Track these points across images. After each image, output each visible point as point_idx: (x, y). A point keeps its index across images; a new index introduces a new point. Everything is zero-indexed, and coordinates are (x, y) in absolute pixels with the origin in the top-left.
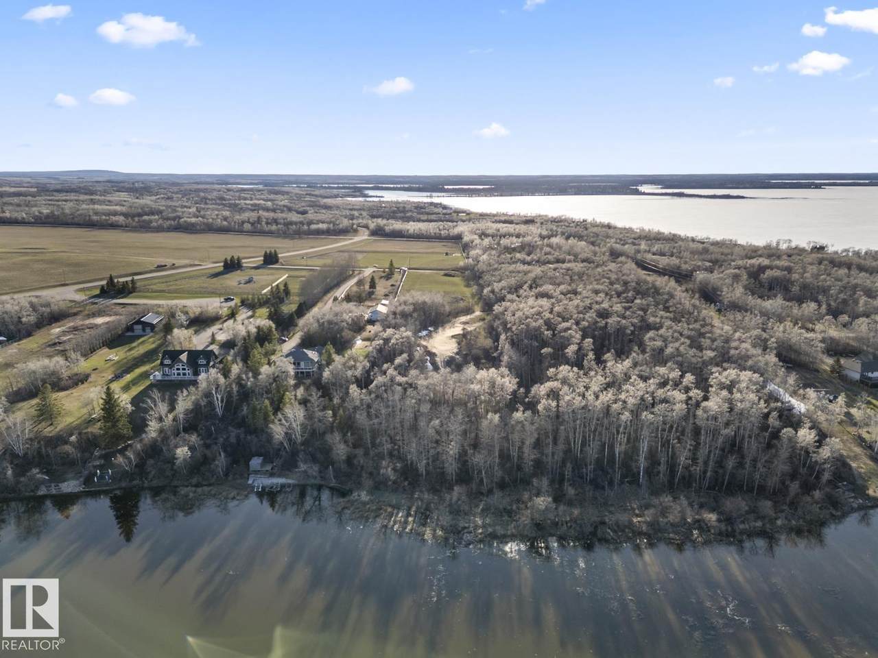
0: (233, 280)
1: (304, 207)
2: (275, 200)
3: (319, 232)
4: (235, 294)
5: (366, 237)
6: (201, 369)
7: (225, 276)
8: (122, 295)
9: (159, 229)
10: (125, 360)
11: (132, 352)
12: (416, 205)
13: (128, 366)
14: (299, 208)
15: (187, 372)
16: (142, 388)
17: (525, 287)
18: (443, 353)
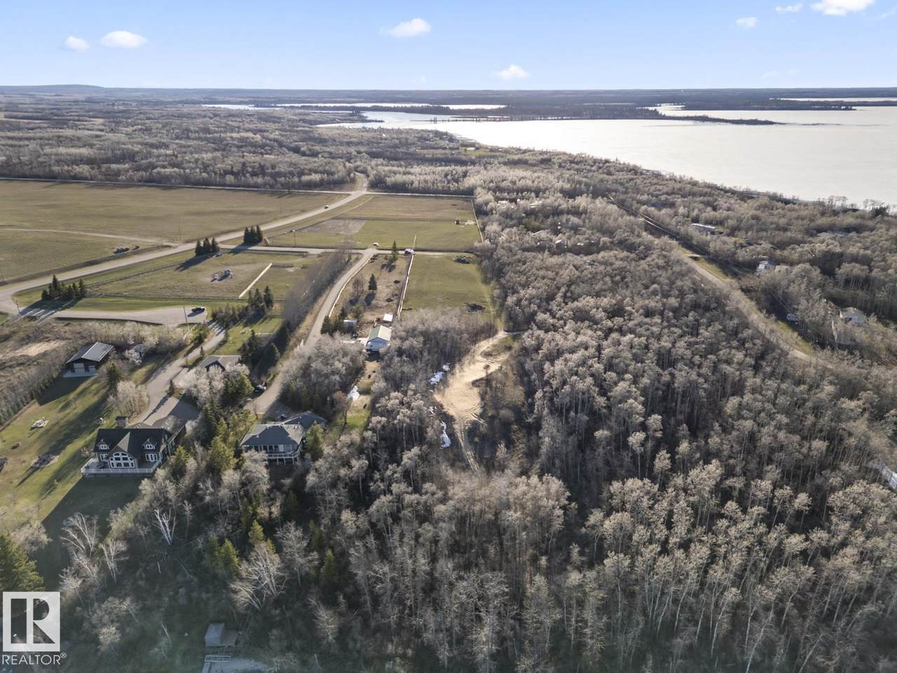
0: (206, 273)
1: (295, 141)
2: (265, 131)
3: (310, 185)
4: (206, 300)
5: (365, 192)
6: (149, 455)
7: (199, 266)
8: (69, 303)
9: (129, 184)
10: (56, 428)
11: (68, 411)
12: (419, 135)
13: (59, 438)
14: (291, 143)
15: (129, 461)
16: (70, 486)
17: (559, 298)
18: (464, 414)
